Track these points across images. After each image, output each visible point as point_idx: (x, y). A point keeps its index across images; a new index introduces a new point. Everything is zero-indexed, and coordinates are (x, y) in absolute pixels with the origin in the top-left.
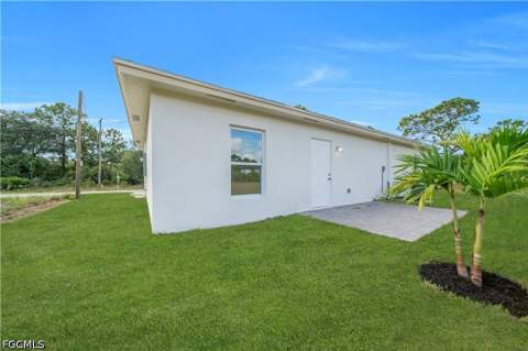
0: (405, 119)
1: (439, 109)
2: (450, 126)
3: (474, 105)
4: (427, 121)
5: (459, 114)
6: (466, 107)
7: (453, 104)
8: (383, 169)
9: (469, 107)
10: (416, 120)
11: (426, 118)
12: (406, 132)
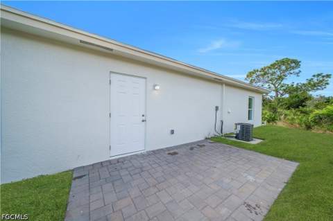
0: (250, 73)
1: (273, 65)
2: (281, 78)
3: (297, 63)
4: (265, 74)
5: (287, 69)
6: (291, 65)
7: (283, 62)
8: (217, 108)
9: (293, 65)
10: (258, 73)
11: (264, 72)
12: (251, 82)
